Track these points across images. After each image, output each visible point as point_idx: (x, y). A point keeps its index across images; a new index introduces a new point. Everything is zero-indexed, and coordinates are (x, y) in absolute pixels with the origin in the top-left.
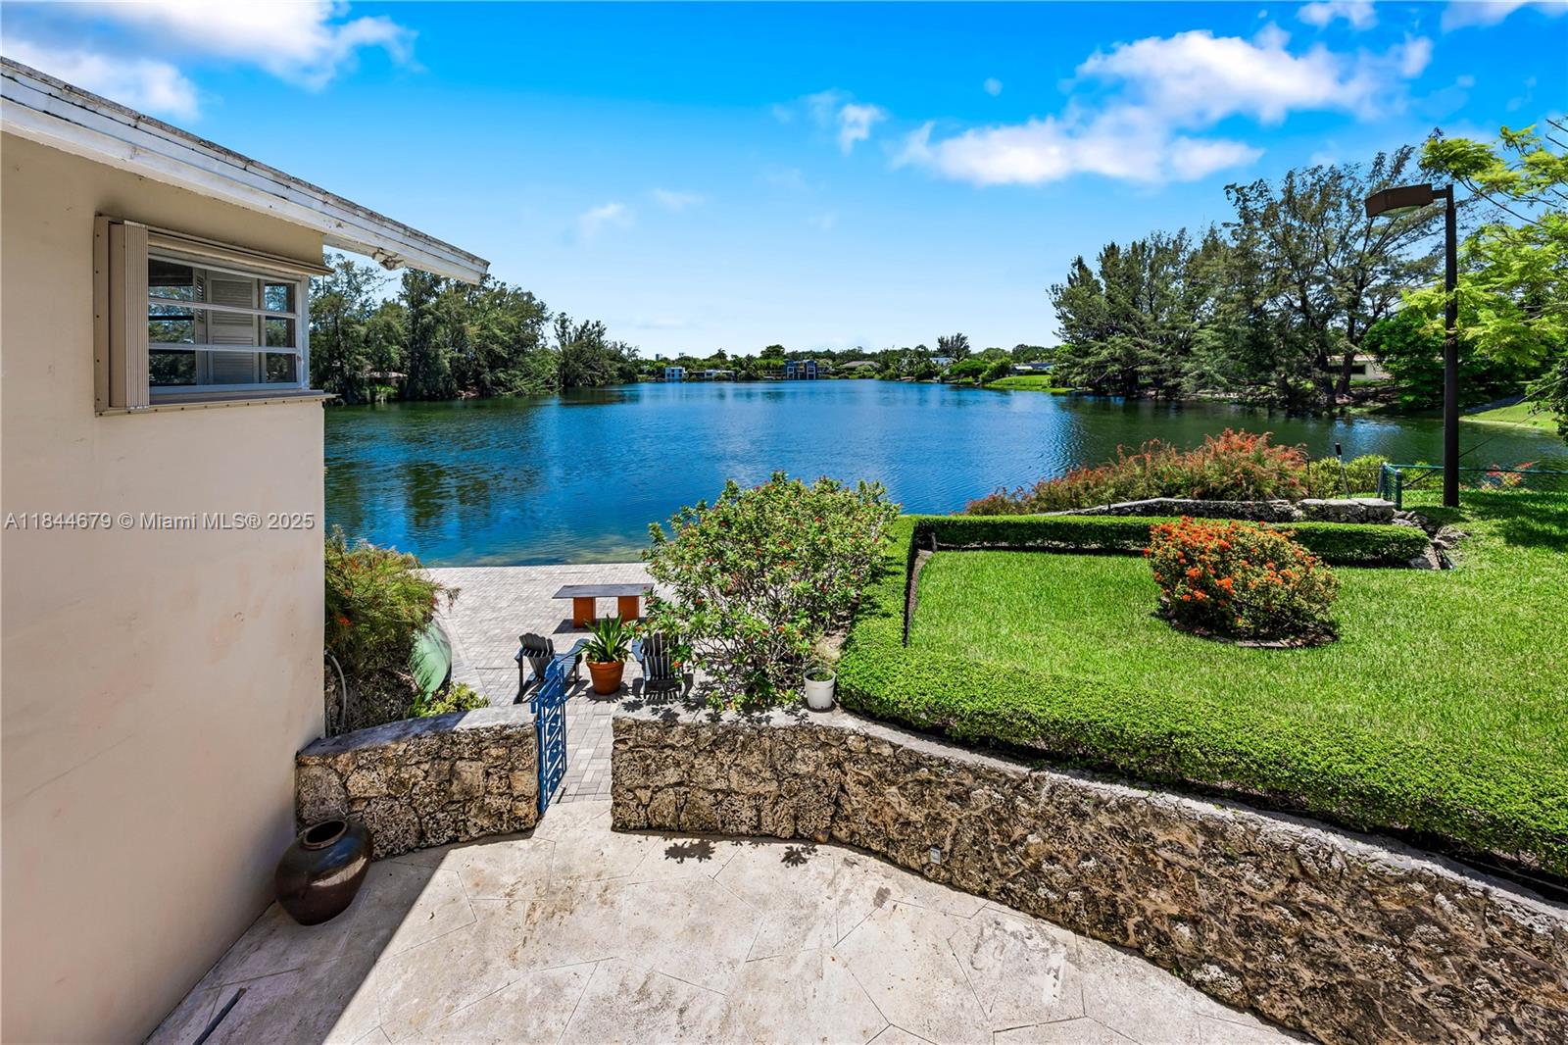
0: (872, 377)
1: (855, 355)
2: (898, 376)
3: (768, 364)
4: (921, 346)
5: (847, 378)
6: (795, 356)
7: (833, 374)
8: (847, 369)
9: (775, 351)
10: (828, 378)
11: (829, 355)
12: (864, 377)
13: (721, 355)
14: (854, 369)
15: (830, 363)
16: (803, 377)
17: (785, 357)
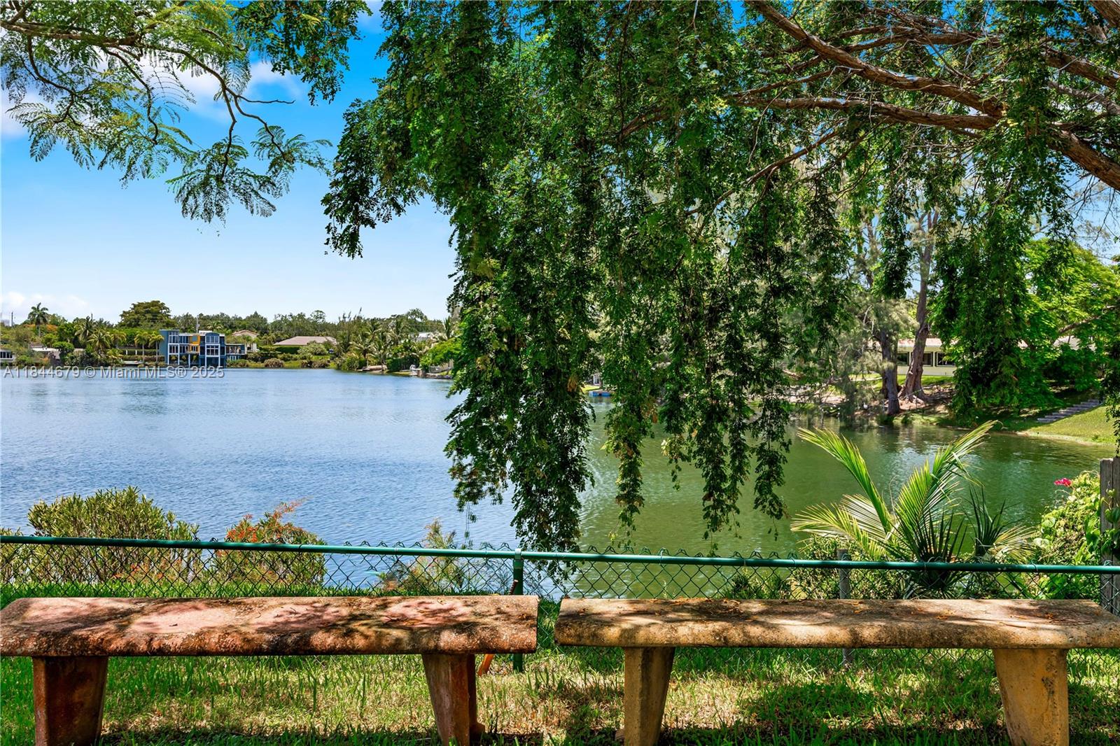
0: (324, 366)
1: (300, 326)
2: (363, 364)
3: (130, 338)
4: (415, 312)
5: (279, 366)
6: (188, 323)
7: (256, 360)
8: (283, 350)
9: (150, 313)
10: (242, 366)
11: (256, 323)
12: (310, 365)
13: (39, 317)
14: (294, 350)
15: (253, 336)
16: (198, 362)
17: (168, 325)
